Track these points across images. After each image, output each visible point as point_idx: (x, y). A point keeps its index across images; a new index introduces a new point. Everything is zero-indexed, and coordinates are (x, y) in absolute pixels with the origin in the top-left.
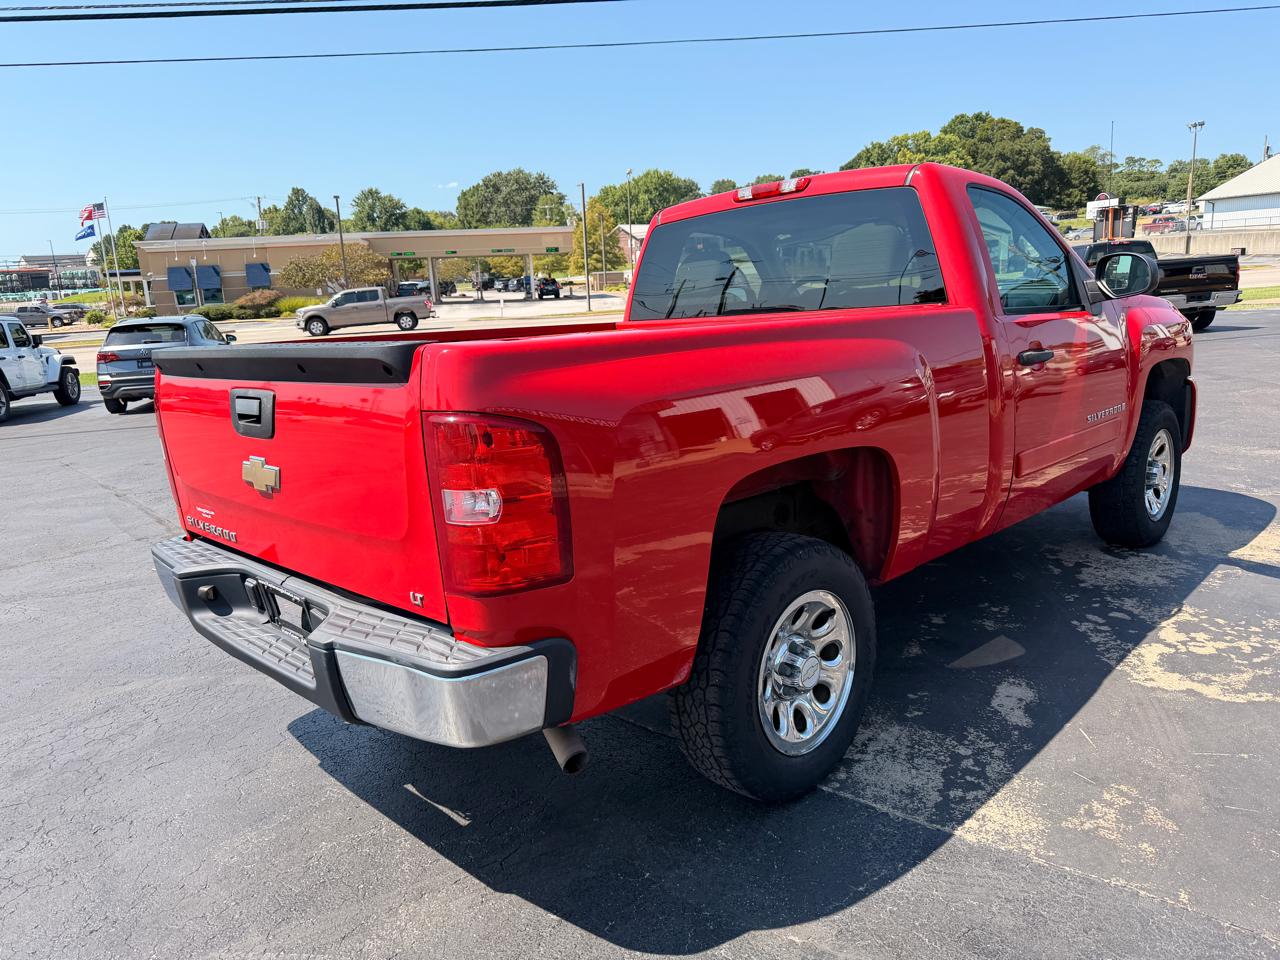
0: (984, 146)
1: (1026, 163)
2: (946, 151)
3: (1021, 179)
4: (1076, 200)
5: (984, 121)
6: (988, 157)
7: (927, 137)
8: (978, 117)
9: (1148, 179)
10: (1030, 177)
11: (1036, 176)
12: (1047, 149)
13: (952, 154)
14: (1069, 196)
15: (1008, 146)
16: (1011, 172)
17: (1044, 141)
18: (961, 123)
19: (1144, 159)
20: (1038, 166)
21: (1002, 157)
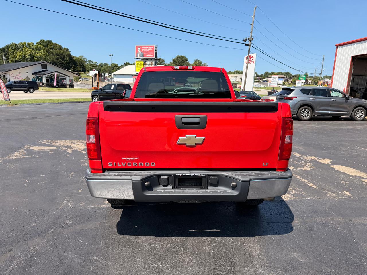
0: (51, 50)
1: (64, 57)
2: (39, 49)
3: (63, 62)
4: (79, 70)
5: (50, 43)
6: (53, 54)
7: (33, 44)
8: (48, 41)
9: (96, 67)
10: (66, 61)
11: (67, 62)
12: (70, 54)
13: (42, 51)
14: (77, 68)
15: (59, 52)
16: (60, 59)
17: (69, 52)
18: (43, 42)
19: (93, 61)
20: (68, 59)
21: (57, 54)
